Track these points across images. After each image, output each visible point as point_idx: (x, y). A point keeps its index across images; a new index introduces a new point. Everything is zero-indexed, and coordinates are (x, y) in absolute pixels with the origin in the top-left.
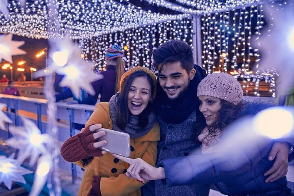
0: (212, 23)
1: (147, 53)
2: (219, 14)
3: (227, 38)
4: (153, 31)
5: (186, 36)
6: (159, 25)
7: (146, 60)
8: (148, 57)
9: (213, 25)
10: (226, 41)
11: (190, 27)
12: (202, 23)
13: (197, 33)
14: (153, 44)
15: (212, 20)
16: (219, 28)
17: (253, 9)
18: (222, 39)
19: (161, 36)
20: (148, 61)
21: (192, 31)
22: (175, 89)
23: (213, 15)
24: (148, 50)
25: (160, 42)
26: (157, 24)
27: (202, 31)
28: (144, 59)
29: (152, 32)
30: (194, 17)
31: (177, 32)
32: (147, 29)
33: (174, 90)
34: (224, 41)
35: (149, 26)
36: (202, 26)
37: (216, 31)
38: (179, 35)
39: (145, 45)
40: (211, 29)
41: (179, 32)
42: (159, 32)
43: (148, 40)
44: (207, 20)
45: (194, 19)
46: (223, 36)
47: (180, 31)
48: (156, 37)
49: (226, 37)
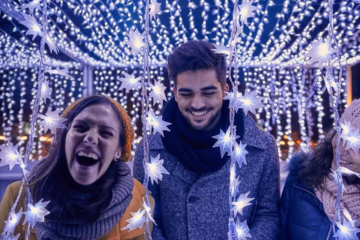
0: (107, 77)
1: (10, 106)
2: (116, 70)
3: (125, 97)
4: (22, 77)
5: (73, 89)
6: (33, 71)
7: (8, 116)
8: (11, 112)
9: (109, 81)
10: (124, 100)
11: (79, 79)
12: (94, 76)
13: (88, 87)
14: (22, 94)
15: (107, 74)
16: (115, 84)
17: (154, 70)
18: (119, 98)
19: (35, 86)
20: (12, 118)
21: (82, 84)
22: (205, 112)
23: (108, 69)
24: (13, 102)
25: (33, 94)
26: (29, 69)
27: (94, 86)
28: (4, 114)
29: (19, 79)
30: (86, 68)
31: (60, 83)
32: (11, 73)
33: (203, 113)
34: (122, 100)
35: (16, 70)
36: (94, 79)
37: (113, 87)
38: (63, 87)
39: (7, 94)
40: (106, 84)
41: (63, 84)
42: (33, 80)
43: (13, 88)
44: (101, 74)
45: (85, 71)
46: (121, 95)
47: (65, 82)
48: (25, 86)
49: (124, 95)
